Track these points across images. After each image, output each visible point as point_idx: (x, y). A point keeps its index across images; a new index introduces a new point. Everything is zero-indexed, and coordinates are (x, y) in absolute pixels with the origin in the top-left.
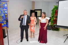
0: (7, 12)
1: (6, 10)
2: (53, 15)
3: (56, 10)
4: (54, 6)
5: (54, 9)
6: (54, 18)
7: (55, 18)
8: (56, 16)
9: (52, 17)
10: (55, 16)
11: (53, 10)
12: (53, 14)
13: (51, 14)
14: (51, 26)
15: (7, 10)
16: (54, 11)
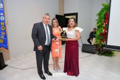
0: (4, 19)
1: (2, 14)
2: (100, 24)
3: (106, 13)
4: (103, 4)
5: (102, 11)
6: (102, 30)
7: (104, 30)
8: (106, 25)
9: (99, 27)
10: (104, 26)
11: (99, 14)
12: (99, 21)
13: (96, 22)
14: (96, 45)
15: (4, 15)
16: (103, 16)
